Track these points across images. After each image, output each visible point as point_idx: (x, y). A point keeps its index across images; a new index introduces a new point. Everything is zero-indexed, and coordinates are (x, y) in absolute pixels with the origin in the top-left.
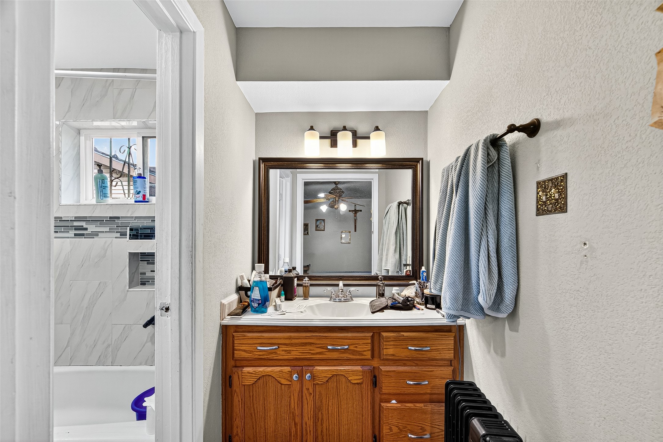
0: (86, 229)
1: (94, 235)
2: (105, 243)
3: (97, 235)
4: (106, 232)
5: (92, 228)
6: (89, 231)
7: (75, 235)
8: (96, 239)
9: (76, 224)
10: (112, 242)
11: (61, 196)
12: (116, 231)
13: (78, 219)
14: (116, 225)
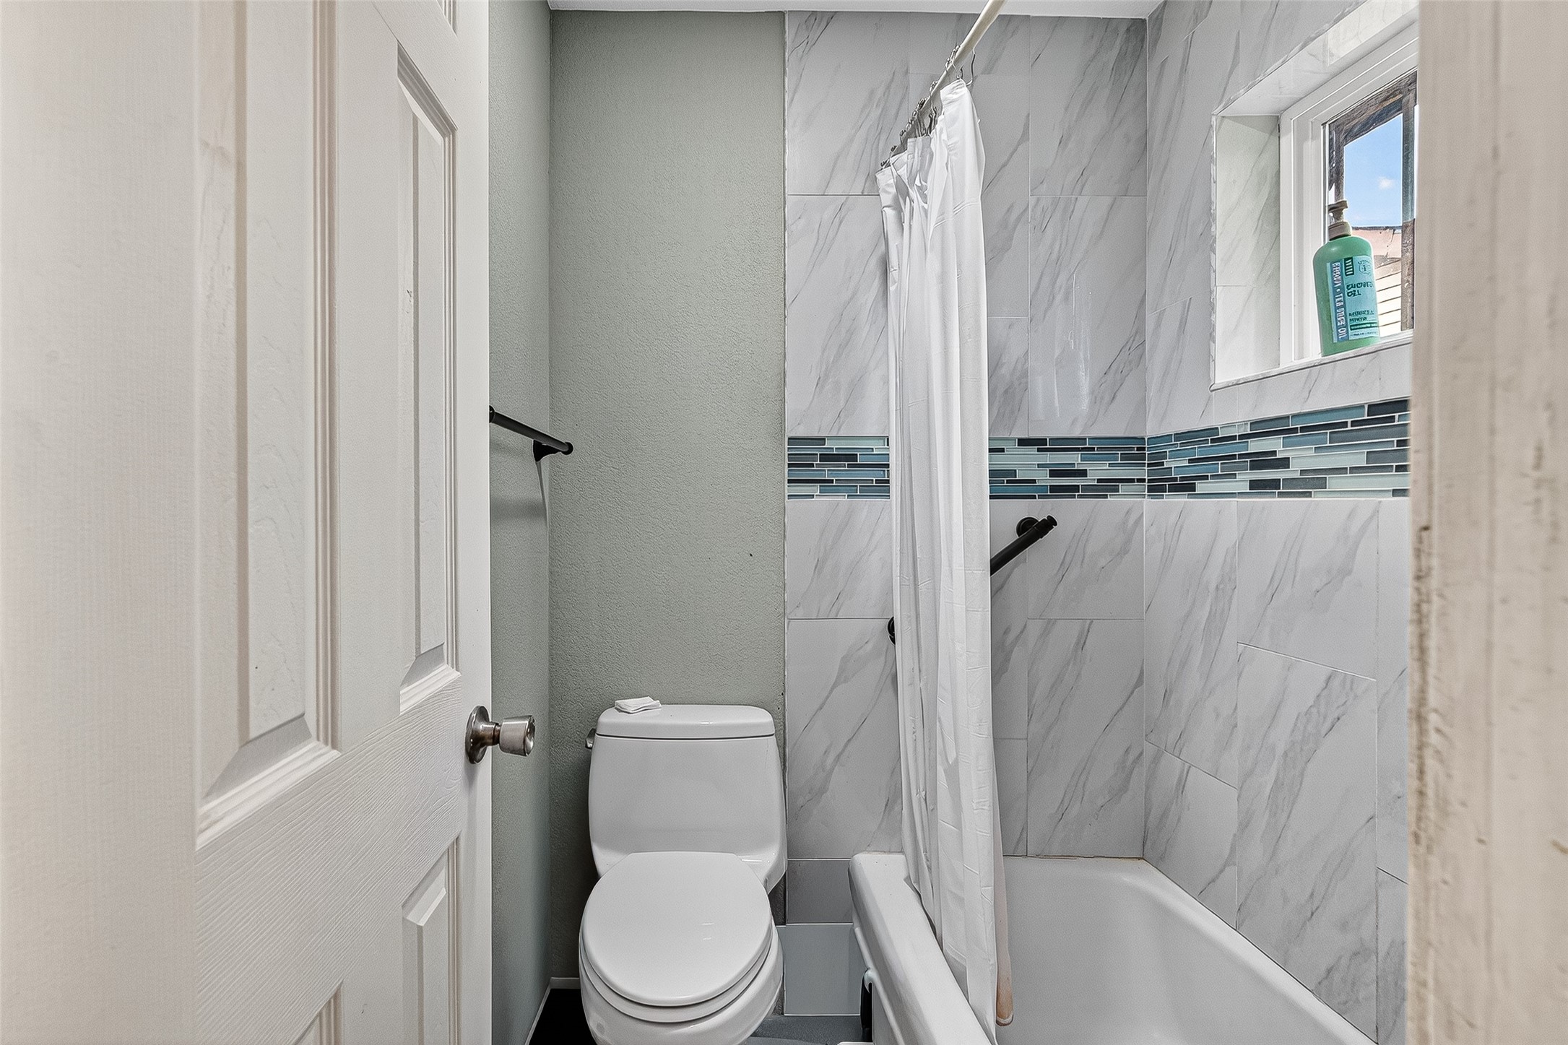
0: (1284, 463)
1: (1313, 482)
2: (1351, 515)
3: (1321, 484)
4: (1354, 469)
5: (1302, 458)
6: (1293, 472)
7: (1255, 485)
8: (1318, 499)
9: (1255, 446)
10: (1376, 512)
11: (1214, 360)
12: (1394, 464)
13: (1263, 428)
14: (1395, 439)
